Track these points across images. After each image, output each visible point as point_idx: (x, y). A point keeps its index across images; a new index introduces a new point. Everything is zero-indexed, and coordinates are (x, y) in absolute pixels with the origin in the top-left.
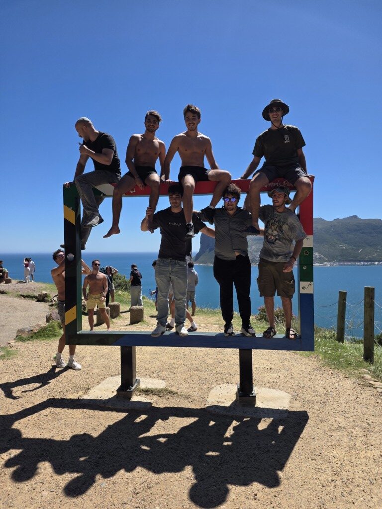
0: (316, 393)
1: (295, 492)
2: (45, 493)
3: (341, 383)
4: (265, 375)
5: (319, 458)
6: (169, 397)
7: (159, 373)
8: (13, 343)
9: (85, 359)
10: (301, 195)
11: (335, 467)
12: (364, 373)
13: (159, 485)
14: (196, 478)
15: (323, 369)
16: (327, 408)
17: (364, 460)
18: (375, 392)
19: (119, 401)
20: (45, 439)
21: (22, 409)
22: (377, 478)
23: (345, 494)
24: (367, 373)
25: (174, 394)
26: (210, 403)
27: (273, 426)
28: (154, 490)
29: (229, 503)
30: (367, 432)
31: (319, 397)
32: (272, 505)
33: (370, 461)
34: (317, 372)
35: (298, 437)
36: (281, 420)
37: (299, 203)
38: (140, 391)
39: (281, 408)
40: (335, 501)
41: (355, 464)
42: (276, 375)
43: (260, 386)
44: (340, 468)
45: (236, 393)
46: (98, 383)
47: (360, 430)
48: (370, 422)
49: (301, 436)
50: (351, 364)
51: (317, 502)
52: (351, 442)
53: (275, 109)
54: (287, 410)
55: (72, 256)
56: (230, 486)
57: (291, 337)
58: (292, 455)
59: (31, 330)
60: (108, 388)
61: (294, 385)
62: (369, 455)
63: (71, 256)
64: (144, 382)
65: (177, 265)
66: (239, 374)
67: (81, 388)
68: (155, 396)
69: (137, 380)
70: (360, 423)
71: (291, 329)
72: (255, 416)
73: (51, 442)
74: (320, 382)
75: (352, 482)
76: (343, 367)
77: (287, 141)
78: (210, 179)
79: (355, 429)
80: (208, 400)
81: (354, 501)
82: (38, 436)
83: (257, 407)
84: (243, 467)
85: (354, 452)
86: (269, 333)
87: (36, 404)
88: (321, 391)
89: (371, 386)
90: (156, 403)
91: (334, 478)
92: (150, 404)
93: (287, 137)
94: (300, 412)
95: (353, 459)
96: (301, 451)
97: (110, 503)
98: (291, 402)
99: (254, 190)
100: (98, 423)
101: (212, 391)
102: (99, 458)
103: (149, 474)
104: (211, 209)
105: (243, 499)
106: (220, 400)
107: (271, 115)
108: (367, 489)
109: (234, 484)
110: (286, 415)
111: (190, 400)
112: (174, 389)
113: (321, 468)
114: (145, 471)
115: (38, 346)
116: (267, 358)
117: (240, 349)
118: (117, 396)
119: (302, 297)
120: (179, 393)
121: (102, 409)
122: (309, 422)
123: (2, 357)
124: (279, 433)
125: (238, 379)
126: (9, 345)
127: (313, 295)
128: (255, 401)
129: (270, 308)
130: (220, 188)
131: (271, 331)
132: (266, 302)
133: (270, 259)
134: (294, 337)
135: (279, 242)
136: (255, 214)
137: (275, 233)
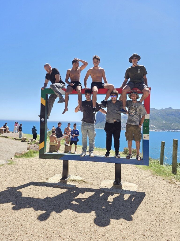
0: (149, 185)
2: (32, 218)
3: (161, 182)
4: (126, 177)
5: (149, 211)
6: (84, 184)
7: (79, 174)
8: (13, 158)
9: (45, 166)
10: (145, 96)
11: (156, 215)
12: (172, 178)
13: (80, 217)
14: (96, 216)
15: (153, 176)
16: (154, 192)
17: (170, 212)
18: (176, 186)
19: (62, 184)
20: (31, 198)
21: (20, 185)
22: (175, 220)
23: (160, 225)
25: (85, 182)
26: (101, 187)
27: (130, 198)
28: (78, 219)
29: (110, 225)
30: (172, 202)
31: (150, 187)
32: (129, 227)
33: (172, 213)
34: (150, 177)
35: (141, 202)
36: (133, 195)
37: (144, 99)
38: (71, 181)
39: (133, 191)
40: (155, 227)
42: (131, 177)
43: (124, 181)
44: (159, 215)
45: (113, 183)
46: (52, 176)
47: (169, 201)
48: (173, 198)
49: (142, 202)
50: (166, 174)
51: (148, 227)
52: (164, 205)
53: (135, 58)
54: (136, 191)
56: (111, 219)
57: (139, 159)
58: (138, 209)
59: (21, 153)
60: (57, 178)
61: (139, 181)
62: (172, 211)
63: (43, 119)
64: (72, 176)
65: (91, 125)
66: (115, 176)
67: (45, 178)
68: (77, 183)
69: (69, 176)
70: (168, 198)
71: (139, 155)
72: (122, 193)
73: (33, 199)
74: (151, 181)
75: (164, 221)
76: (162, 175)
77: (139, 72)
78: (104, 88)
80: (101, 185)
81: (164, 228)
82: (27, 196)
83: (122, 189)
84: (116, 213)
85: (165, 209)
86: (129, 157)
87: (26, 183)
88: (151, 184)
89: (174, 183)
90: (78, 186)
91: (156, 219)
92: (75, 186)
93: (139, 70)
94: (142, 192)
95: (165, 212)
96: (142, 208)
97: (60, 223)
98: (138, 188)
99: (124, 93)
100: (53, 192)
101: (102, 182)
102: (54, 206)
103: (75, 213)
104: (105, 101)
105: (116, 224)
106: (106, 186)
107: (133, 60)
108: (170, 224)
109: (112, 219)
110: (135, 193)
111: (93, 185)
112: (86, 181)
113: (151, 215)
114: (74, 212)
115: (24, 160)
116: (127, 170)
117: (116, 164)
118: (61, 182)
119: (144, 141)
120: (88, 182)
121: (54, 187)
122: (145, 196)
123: (9, 164)
124: (132, 200)
125: (114, 178)
126: (11, 159)
127: (149, 140)
128: (122, 187)
129: (130, 146)
130: (109, 92)
131: (130, 156)
132: (128, 143)
133: (132, 124)
134: (140, 159)
135: (136, 116)
136: (124, 104)
137: (134, 112)
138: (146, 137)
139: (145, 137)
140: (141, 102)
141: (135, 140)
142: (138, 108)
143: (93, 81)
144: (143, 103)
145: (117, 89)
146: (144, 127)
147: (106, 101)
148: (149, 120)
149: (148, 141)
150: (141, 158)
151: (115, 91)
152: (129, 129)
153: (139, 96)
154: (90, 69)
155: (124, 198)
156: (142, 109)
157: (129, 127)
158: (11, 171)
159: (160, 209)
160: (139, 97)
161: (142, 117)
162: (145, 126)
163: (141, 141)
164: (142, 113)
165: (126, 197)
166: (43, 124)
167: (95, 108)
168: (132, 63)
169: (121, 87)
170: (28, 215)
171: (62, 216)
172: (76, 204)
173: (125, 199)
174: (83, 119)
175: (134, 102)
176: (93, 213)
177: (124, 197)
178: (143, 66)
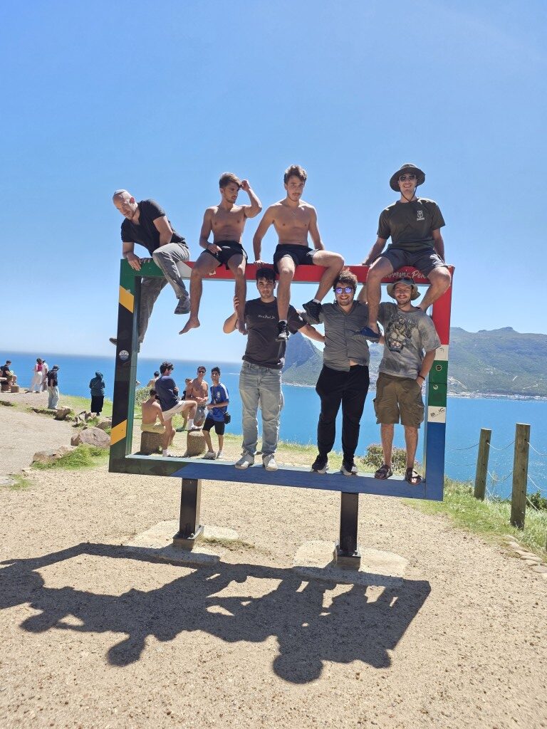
0: (442, 561)
1: (410, 675)
2: (85, 654)
3: (477, 550)
4: (374, 533)
5: (442, 638)
6: (243, 551)
7: (229, 522)
8: (28, 470)
9: (127, 497)
10: (436, 291)
11: (463, 650)
12: (511, 540)
13: (232, 655)
14: (280, 650)
15: (453, 532)
16: (456, 580)
17: (502, 644)
18: (523, 565)
19: (176, 551)
21: (47, 554)
22: (518, 666)
23: (474, 681)
24: (514, 540)
25: (249, 548)
26: (298, 563)
27: (384, 598)
28: (225, 660)
29: (322, 681)
30: (509, 612)
31: (446, 565)
32: (379, 688)
33: (511, 646)
34: (445, 534)
35: (416, 611)
36: (393, 590)
38: (204, 541)
39: (393, 576)
40: (460, 688)
41: (490, 648)
42: (388, 535)
43: (367, 547)
44: (470, 652)
45: (334, 553)
46: (147, 528)
47: (500, 609)
48: (514, 601)
49: (420, 611)
50: (491, 528)
51: (437, 688)
52: (487, 622)
53: (407, 176)
54: (401, 578)
55: (126, 354)
56: (324, 662)
57: (414, 481)
58: (408, 632)
59: (54, 455)
60: (162, 534)
61: (412, 548)
62: (509, 640)
63: (124, 353)
64: (207, 529)
65: (269, 374)
66: (339, 529)
67: (125, 533)
68: (224, 549)
69: (200, 526)
70: (500, 601)
71: (414, 470)
72: (359, 582)
73: (88, 596)
74: (448, 547)
75: (486, 669)
76: (481, 531)
77: (421, 219)
78: (314, 262)
79: (492, 607)
80: (296, 558)
81: (486, 690)
83: (361, 572)
84: (341, 641)
85: (490, 634)
86: (383, 472)
87: (64, 549)
88: (449, 558)
89: (518, 556)
90: (225, 557)
91: (461, 662)
92: (218, 558)
93: (420, 212)
94: (419, 581)
95: (488, 642)
96: (418, 629)
97: (169, 671)
98: (407, 568)
99: (374, 281)
100: (149, 577)
101: (300, 548)
102: (153, 618)
103: (218, 642)
104: (316, 303)
105: (342, 678)
106: (311, 559)
107: (401, 183)
108: (503, 678)
109: (330, 660)
110: (400, 584)
111: (271, 558)
112: (251, 543)
113: (445, 650)
114: (212, 637)
115: (62, 477)
116: (376, 512)
117: (343, 493)
118: (173, 545)
119: (431, 426)
120: (256, 548)
121: (154, 560)
122: (431, 594)
123: (16, 487)
124: (391, 605)
125: (336, 535)
126: (23, 473)
127: (444, 425)
128: (359, 563)
129: (387, 439)
130: (329, 277)
131: (386, 470)
132: (383, 431)
133: (395, 374)
134: (417, 481)
135: (407, 350)
136: (373, 312)
137: (402, 337)
138: (435, 414)
139: (433, 415)
140: (423, 308)
141: (402, 424)
142: (413, 326)
143: (280, 240)
144: (429, 312)
145: (353, 269)
146: (431, 384)
147: (318, 301)
148: (445, 364)
149: (442, 427)
150: (418, 478)
151: (347, 274)
152: (386, 388)
153: (419, 291)
154: (273, 205)
155: (367, 598)
156: (428, 330)
157: (387, 384)
158: (20, 509)
159: (475, 632)
160: (419, 295)
161: (425, 353)
162: (433, 381)
163: (423, 424)
164: (425, 342)
165: (373, 594)
166: (124, 368)
167: (286, 322)
168: (400, 193)
169: (364, 262)
170: (70, 645)
171: (177, 651)
172: (219, 615)
173: (368, 602)
174: (246, 353)
175: (405, 309)
176: (272, 643)
177: (366, 595)
178: (432, 201)
